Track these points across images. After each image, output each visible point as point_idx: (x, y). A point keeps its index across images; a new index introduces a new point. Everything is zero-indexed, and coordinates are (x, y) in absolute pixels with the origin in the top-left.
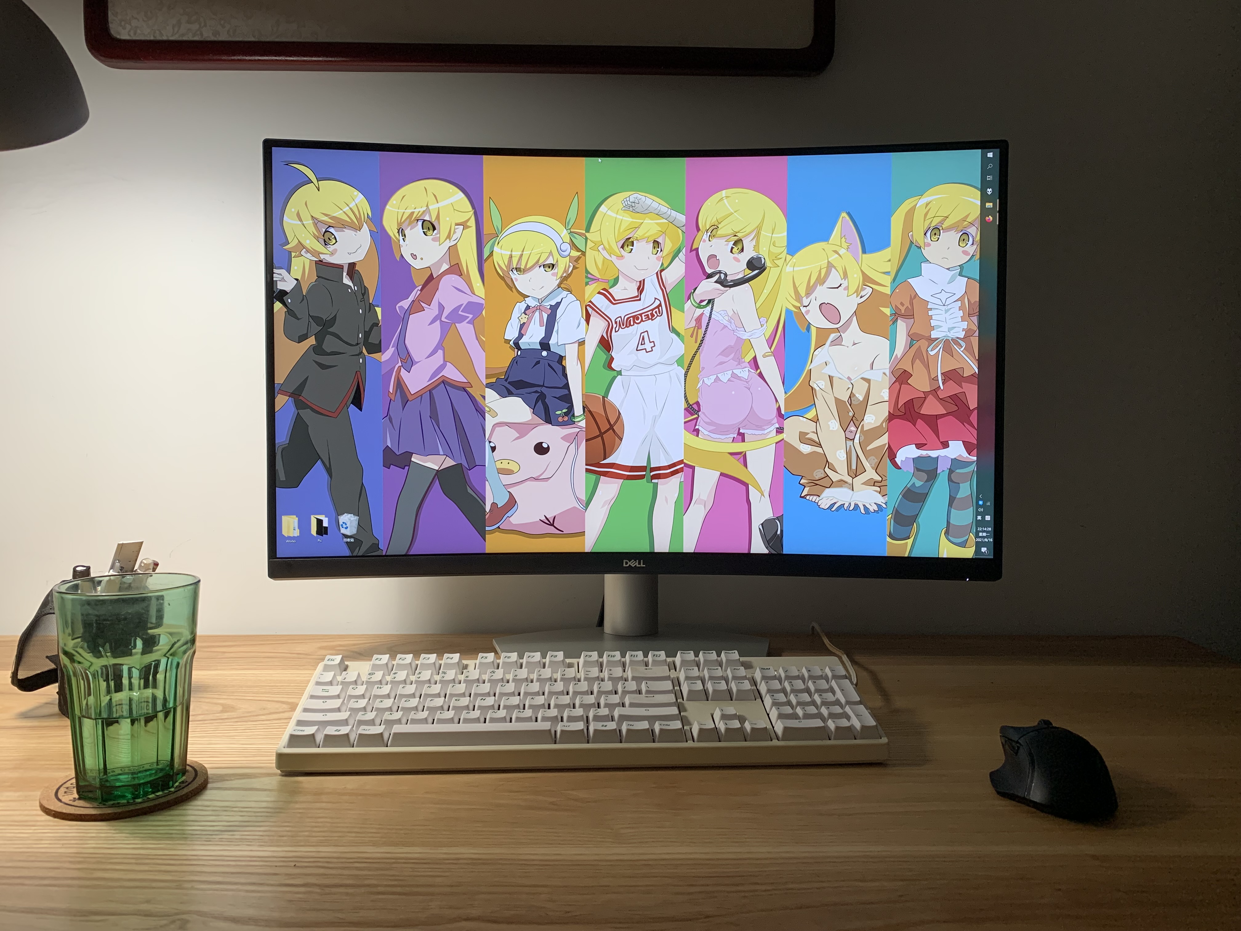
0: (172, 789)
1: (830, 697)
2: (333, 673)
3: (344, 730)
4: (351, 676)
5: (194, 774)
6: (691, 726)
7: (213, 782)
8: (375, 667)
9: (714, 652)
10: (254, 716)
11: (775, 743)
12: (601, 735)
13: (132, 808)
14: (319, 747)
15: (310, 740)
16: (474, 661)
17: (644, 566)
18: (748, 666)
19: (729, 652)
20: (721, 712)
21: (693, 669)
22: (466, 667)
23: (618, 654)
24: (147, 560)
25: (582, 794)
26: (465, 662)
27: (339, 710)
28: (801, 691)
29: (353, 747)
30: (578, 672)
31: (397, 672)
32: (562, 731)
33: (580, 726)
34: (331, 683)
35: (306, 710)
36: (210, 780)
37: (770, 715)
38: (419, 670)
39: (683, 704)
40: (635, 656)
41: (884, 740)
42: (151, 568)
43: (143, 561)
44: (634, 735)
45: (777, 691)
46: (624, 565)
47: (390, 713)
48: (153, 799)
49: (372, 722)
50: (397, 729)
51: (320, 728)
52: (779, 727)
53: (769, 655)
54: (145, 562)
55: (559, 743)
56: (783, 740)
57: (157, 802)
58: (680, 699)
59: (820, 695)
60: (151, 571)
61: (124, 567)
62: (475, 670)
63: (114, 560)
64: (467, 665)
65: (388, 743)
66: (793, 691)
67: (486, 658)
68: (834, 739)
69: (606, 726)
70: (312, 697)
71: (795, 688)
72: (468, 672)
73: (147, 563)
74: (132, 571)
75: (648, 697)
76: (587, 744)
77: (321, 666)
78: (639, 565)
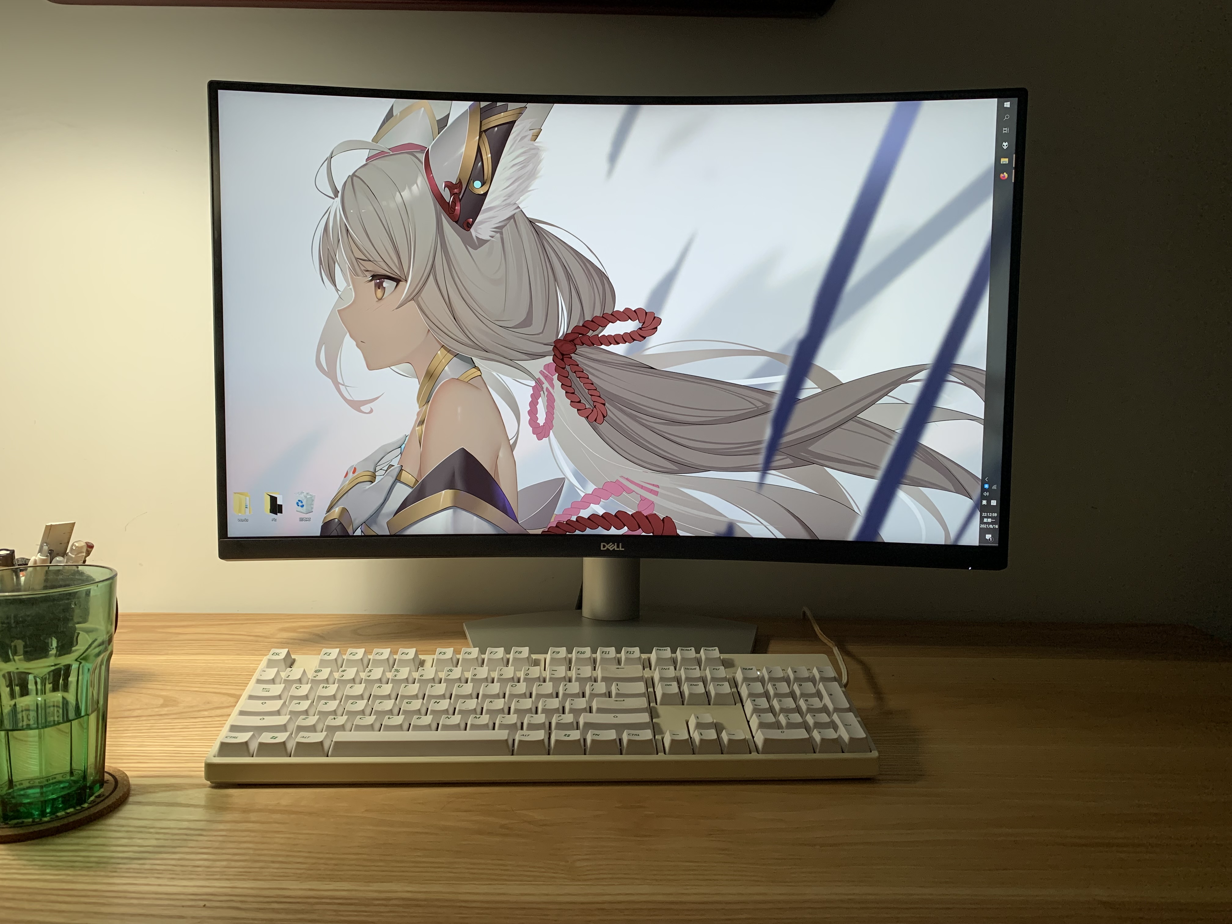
0: (86, 805)
1: (816, 703)
2: (276, 670)
3: (281, 737)
4: (296, 673)
5: (113, 786)
6: (663, 736)
7: (134, 795)
8: (323, 663)
9: (693, 649)
10: (195, 711)
11: (754, 756)
12: (564, 746)
13: (36, 828)
14: (253, 757)
15: (243, 748)
16: (433, 656)
17: (623, 549)
18: (728, 664)
19: (709, 648)
20: (696, 720)
21: (669, 669)
22: (422, 663)
23: (588, 650)
24: (79, 542)
25: (537, 815)
26: (422, 657)
27: (278, 713)
28: (785, 696)
29: (290, 756)
30: (545, 670)
31: (345, 669)
32: (520, 741)
33: (540, 735)
34: (273, 681)
35: (242, 713)
36: (132, 792)
37: (750, 723)
38: (371, 667)
39: (655, 709)
40: (607, 653)
41: (875, 754)
42: (85, 550)
43: (75, 544)
44: (600, 746)
45: (759, 695)
46: (602, 549)
47: (333, 717)
48: (62, 818)
49: (312, 729)
50: (340, 736)
51: (255, 734)
52: (759, 738)
53: (754, 651)
54: (77, 545)
55: (517, 755)
56: (763, 753)
57: (65, 821)
58: (652, 702)
59: (806, 700)
60: (84, 554)
61: (53, 551)
62: (432, 667)
63: (42, 544)
64: (424, 661)
65: (328, 753)
66: (777, 695)
67: (445, 653)
68: (819, 752)
69: (569, 736)
70: (251, 697)
71: (778, 692)
72: (424, 670)
73: (80, 545)
74: (64, 554)
75: (617, 701)
76: (549, 756)
77: (265, 660)
78: (617, 548)
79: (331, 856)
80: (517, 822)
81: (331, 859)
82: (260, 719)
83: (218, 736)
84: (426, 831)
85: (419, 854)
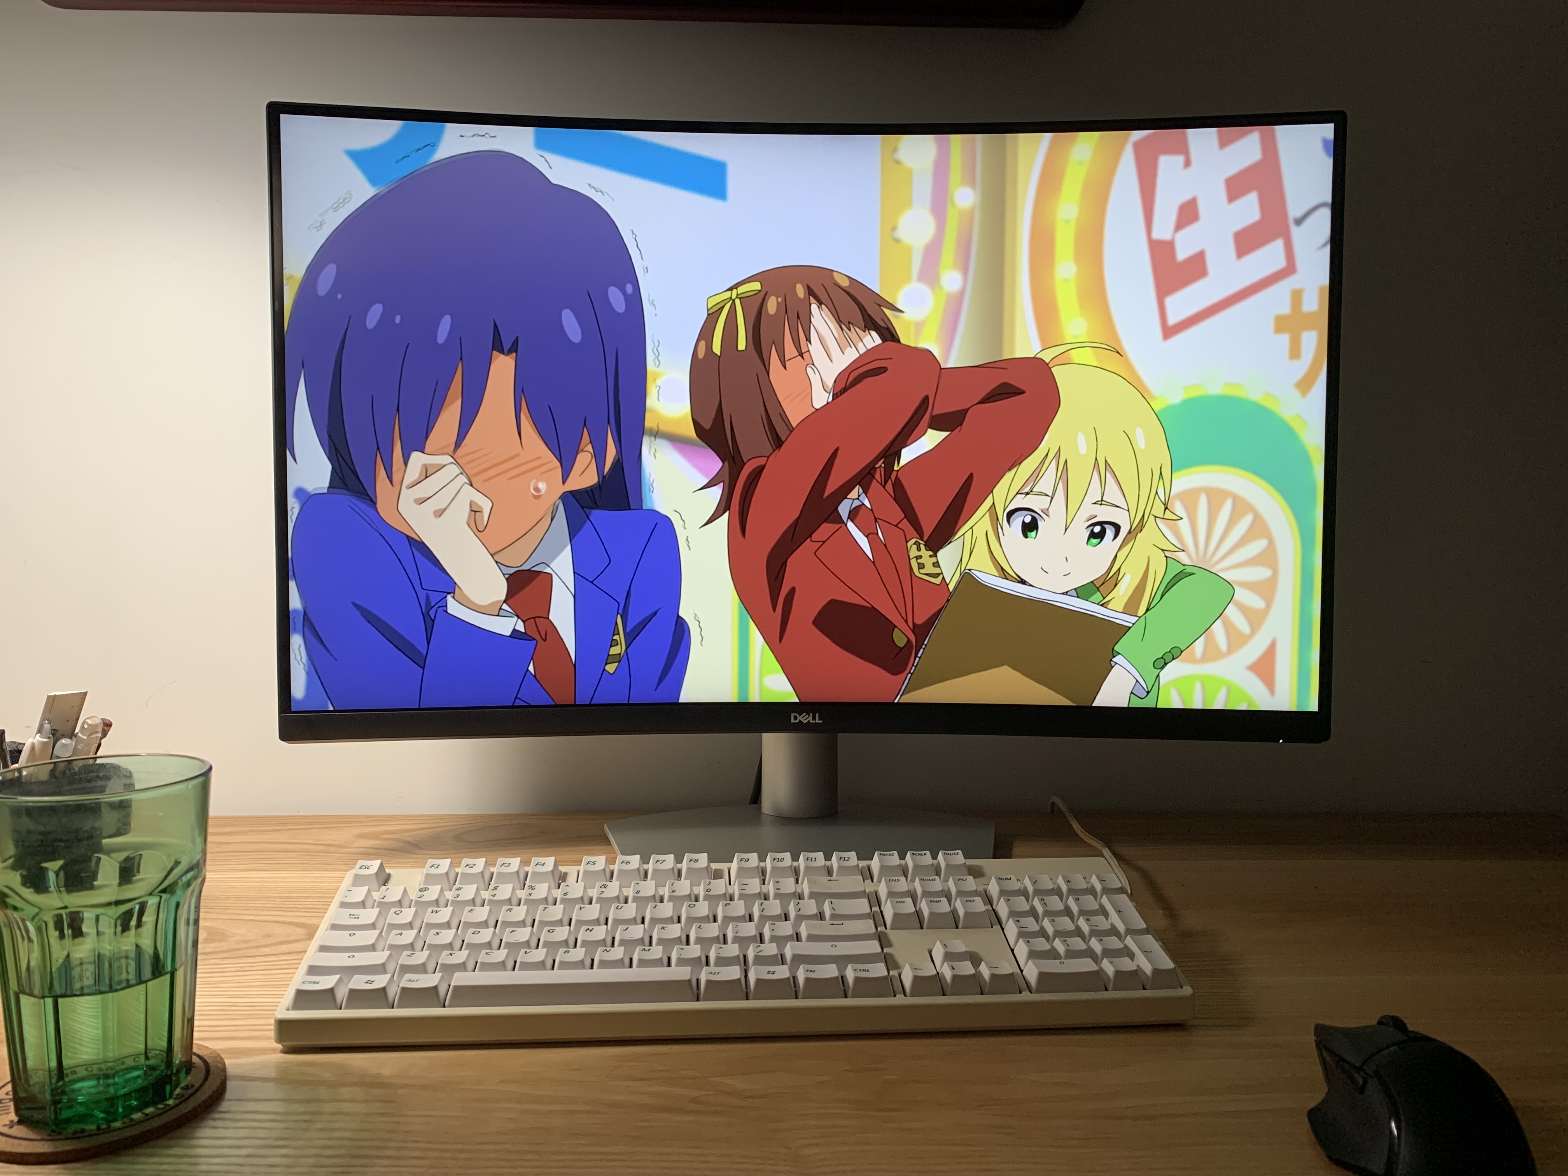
1: (1102, 923)
2: (366, 888)
3: (380, 981)
4: (393, 892)
6: (900, 971)
8: (430, 879)
9: (928, 852)
10: (252, 948)
11: (1026, 996)
12: (767, 988)
14: (341, 1009)
15: (327, 997)
16: (577, 868)
17: (821, 721)
18: (977, 873)
19: (949, 852)
20: (943, 947)
21: (899, 880)
22: (564, 877)
23: (787, 856)
24: (93, 719)
25: (739, 1084)
26: (563, 869)
27: (373, 948)
28: (1058, 914)
29: (393, 1008)
30: (730, 884)
31: (461, 886)
32: (709, 982)
33: (733, 973)
34: (363, 904)
35: (323, 949)
37: (1015, 952)
38: (495, 883)
39: (885, 934)
40: (813, 859)
41: (1187, 991)
42: (100, 730)
43: (87, 720)
44: (816, 987)
45: (1024, 914)
46: (793, 721)
47: (449, 952)
49: (422, 969)
50: (461, 979)
51: (343, 978)
52: (1031, 972)
53: (994, 858)
54: (89, 722)
55: (704, 1000)
56: (1038, 991)
58: (881, 926)
59: (1087, 919)
60: (100, 735)
61: (57, 731)
62: (577, 882)
63: (43, 721)
64: (566, 874)
65: (445, 1002)
66: (1047, 913)
67: (594, 863)
68: (1113, 990)
69: (773, 973)
70: (334, 927)
71: (1049, 908)
72: (568, 886)
73: (95, 723)
74: (72, 735)
75: (833, 924)
76: (747, 1001)
77: (349, 877)
78: (813, 720)
79: (459, 1147)
80: (714, 1093)
81: (461, 1151)
82: (349, 957)
83: (291, 981)
84: (588, 1108)
85: (582, 1141)
